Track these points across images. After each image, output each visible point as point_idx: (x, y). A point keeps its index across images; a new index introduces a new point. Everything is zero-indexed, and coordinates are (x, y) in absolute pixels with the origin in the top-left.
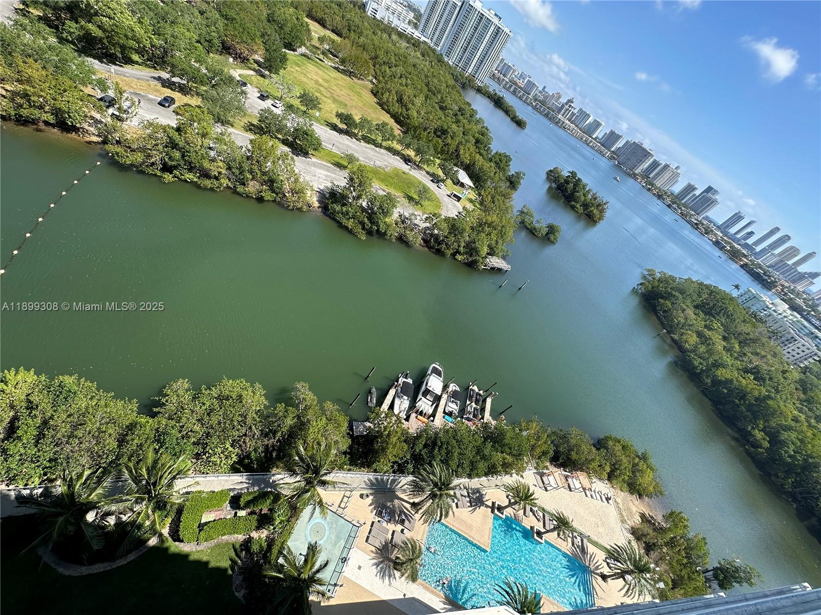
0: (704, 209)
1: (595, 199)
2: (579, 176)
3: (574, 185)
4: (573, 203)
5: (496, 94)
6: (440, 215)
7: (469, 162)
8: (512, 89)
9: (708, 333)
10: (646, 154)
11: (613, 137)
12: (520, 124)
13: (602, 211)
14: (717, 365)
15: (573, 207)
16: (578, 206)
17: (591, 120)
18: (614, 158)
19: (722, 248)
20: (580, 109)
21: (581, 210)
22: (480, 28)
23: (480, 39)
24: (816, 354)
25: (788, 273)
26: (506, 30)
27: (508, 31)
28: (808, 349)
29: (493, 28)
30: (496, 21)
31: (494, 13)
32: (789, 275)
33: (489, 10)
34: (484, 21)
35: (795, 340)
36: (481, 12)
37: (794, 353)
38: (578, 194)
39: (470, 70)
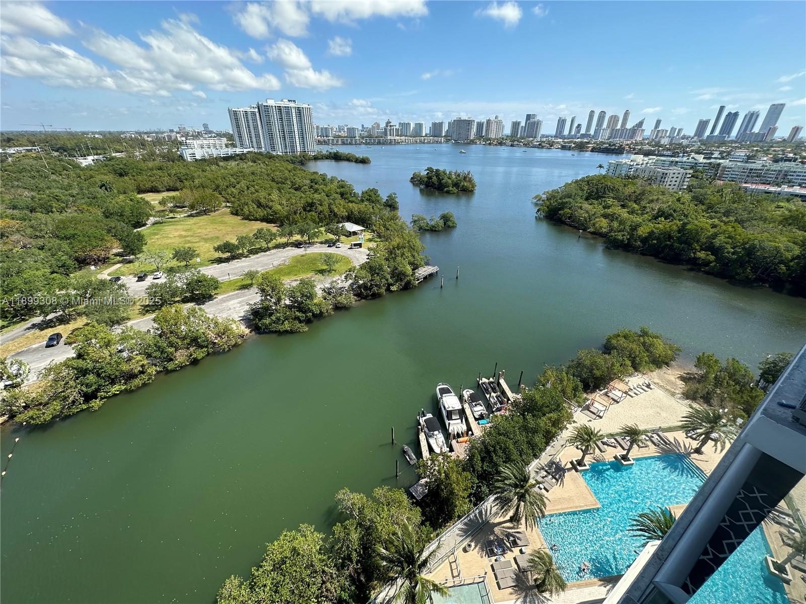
0: (536, 131)
1: (459, 175)
2: (435, 168)
3: (436, 176)
4: (445, 189)
5: (330, 153)
6: (355, 267)
7: (347, 214)
8: (340, 142)
9: (609, 211)
10: (469, 123)
11: (437, 127)
12: (364, 161)
13: (470, 181)
14: (634, 228)
15: (448, 192)
16: (451, 189)
17: (411, 126)
18: (449, 140)
19: (570, 149)
20: (400, 124)
21: (455, 190)
22: (284, 116)
23: (290, 124)
24: (686, 174)
25: (624, 135)
26: (304, 106)
27: (306, 106)
28: (679, 174)
29: (293, 111)
30: (292, 105)
31: (287, 101)
32: (625, 136)
33: (282, 101)
34: (283, 110)
35: (666, 174)
36: (277, 105)
37: (673, 183)
38: (444, 180)
39: (298, 149)
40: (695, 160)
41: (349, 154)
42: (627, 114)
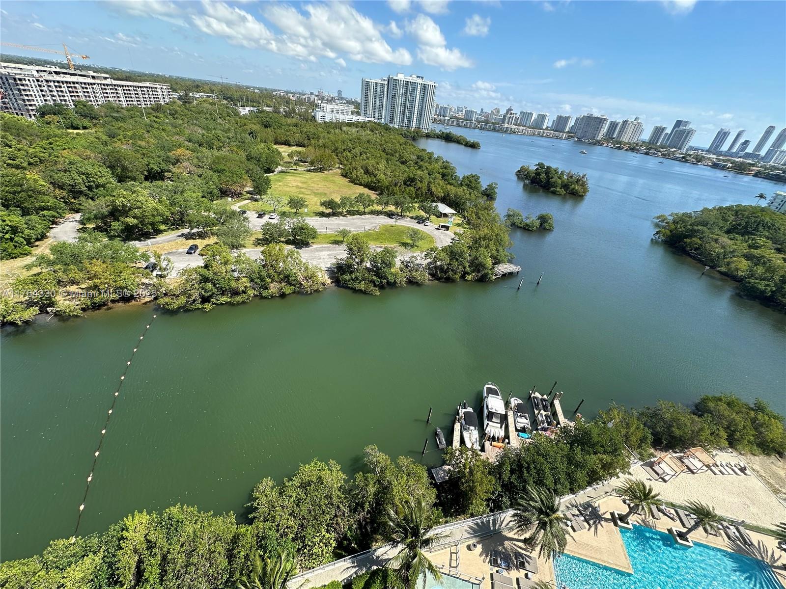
0: (683, 142)
1: (572, 177)
2: (546, 164)
3: (546, 174)
4: (552, 189)
5: (443, 133)
6: (437, 248)
7: (443, 195)
8: (455, 123)
10: (600, 121)
11: (562, 121)
12: (473, 146)
13: (583, 185)
15: (554, 193)
16: (558, 189)
17: (534, 116)
18: (572, 137)
19: (723, 168)
20: (522, 112)
21: (563, 191)
23: (413, 100)
26: (430, 83)
27: (432, 83)
29: (419, 87)
30: (419, 81)
31: (416, 76)
33: (411, 76)
34: (410, 86)
36: (405, 80)
38: (553, 179)
39: (414, 126)
41: (460, 136)
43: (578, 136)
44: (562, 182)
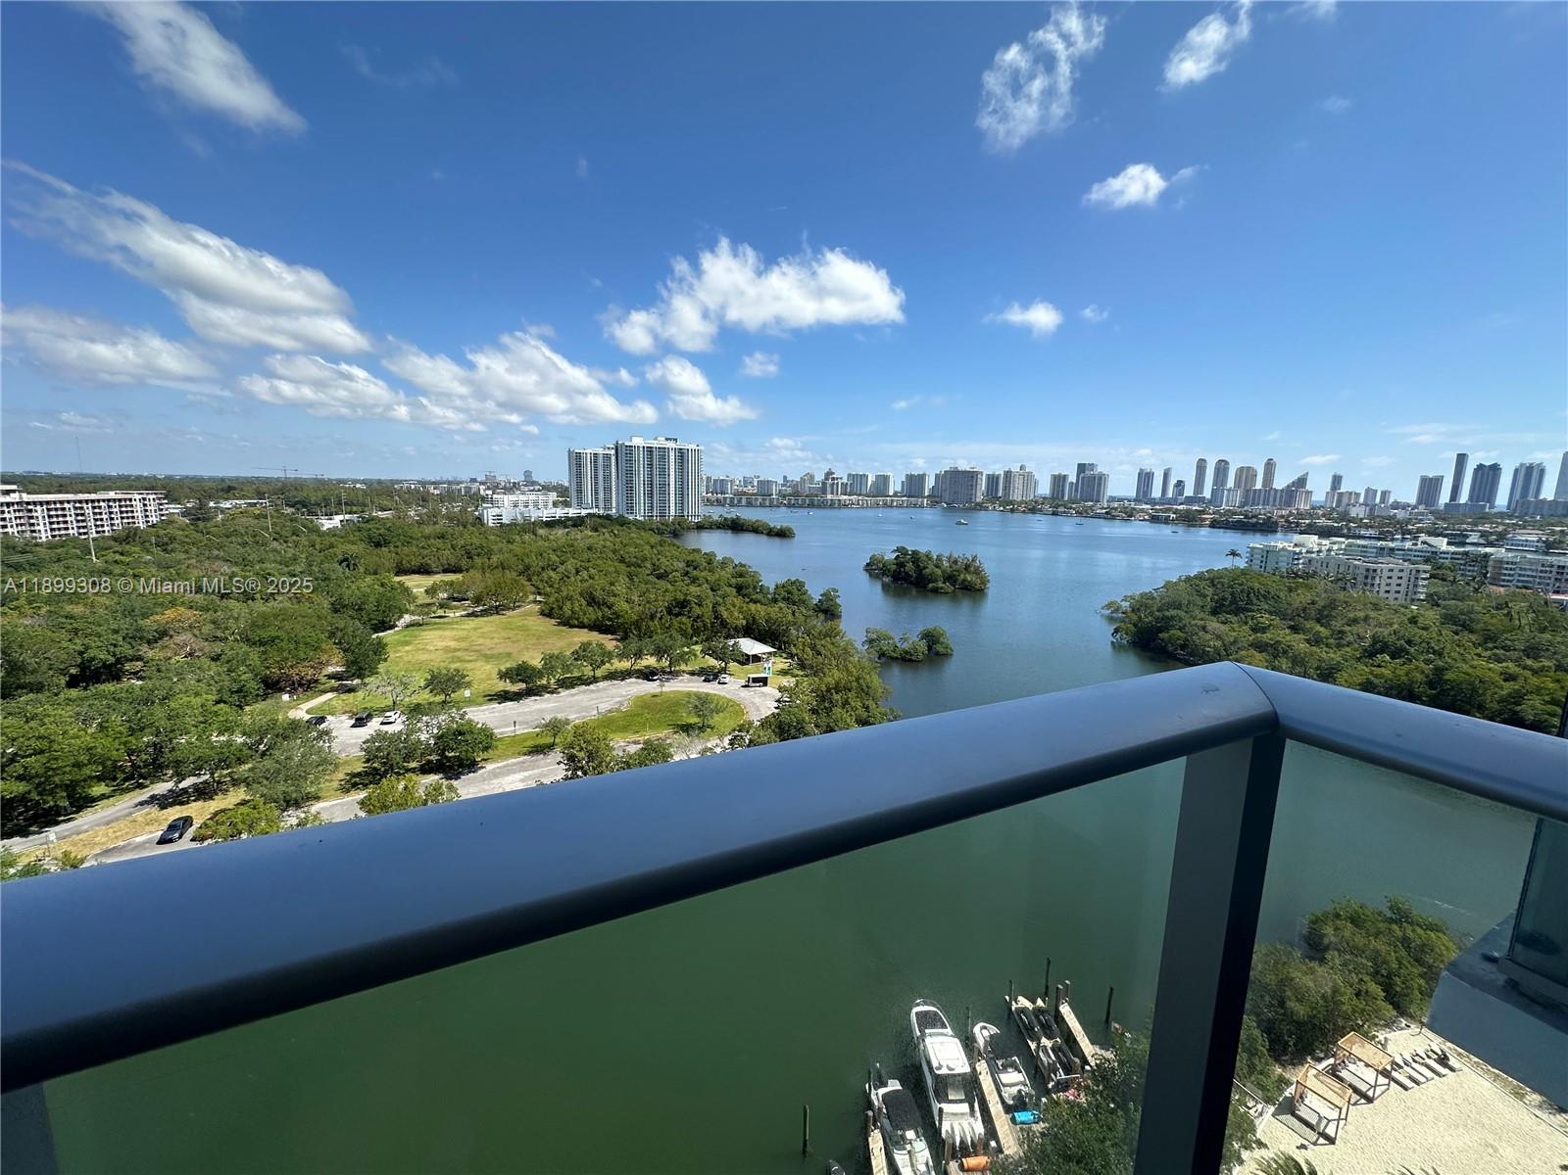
0: (1099, 491)
1: (956, 562)
2: (910, 548)
3: (914, 563)
4: (931, 585)
5: (726, 519)
6: (751, 723)
7: (744, 622)
8: (744, 502)
10: (971, 476)
11: (914, 483)
12: (783, 534)
13: (977, 572)
14: (1327, 672)
15: (935, 591)
16: (940, 585)
17: (871, 479)
18: (937, 502)
19: (1167, 521)
20: (849, 475)
21: (948, 587)
22: (655, 462)
23: (664, 472)
24: (1418, 571)
25: (1271, 499)
26: (690, 447)
27: (694, 447)
28: (1402, 571)
29: (672, 454)
30: (671, 445)
31: (663, 439)
32: (1275, 501)
33: (656, 439)
34: (656, 453)
35: (1375, 571)
36: (646, 445)
37: (1394, 588)
38: (927, 570)
39: (672, 512)
40: (1432, 546)
41: (757, 521)
42: (1270, 466)
43: (947, 500)
44: (944, 572)
